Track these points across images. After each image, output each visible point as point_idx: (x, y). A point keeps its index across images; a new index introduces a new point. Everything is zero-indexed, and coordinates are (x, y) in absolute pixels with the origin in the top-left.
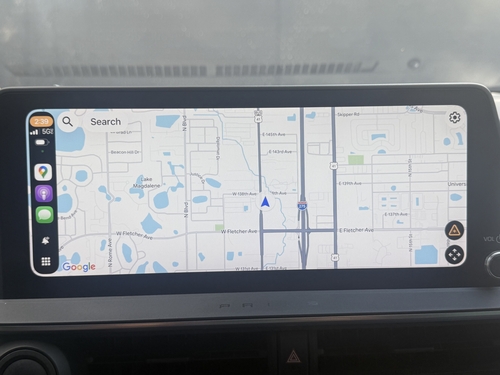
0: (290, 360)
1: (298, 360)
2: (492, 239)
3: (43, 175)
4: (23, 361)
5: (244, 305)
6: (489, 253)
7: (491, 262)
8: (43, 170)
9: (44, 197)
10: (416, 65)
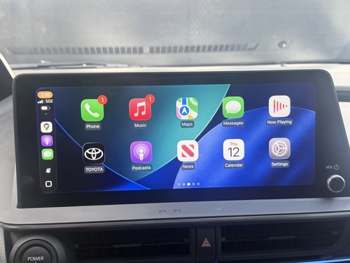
0: (204, 245)
1: (209, 245)
2: (331, 167)
3: (47, 129)
4: (35, 247)
5: (175, 211)
6: (329, 176)
7: (331, 182)
8: (47, 126)
9: (47, 143)
10: (284, 45)
